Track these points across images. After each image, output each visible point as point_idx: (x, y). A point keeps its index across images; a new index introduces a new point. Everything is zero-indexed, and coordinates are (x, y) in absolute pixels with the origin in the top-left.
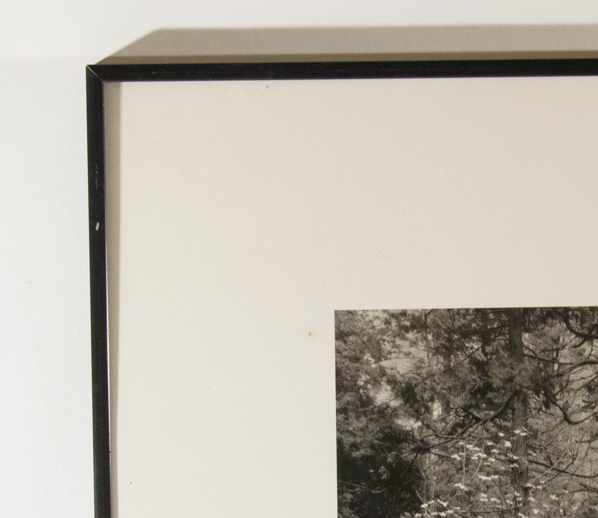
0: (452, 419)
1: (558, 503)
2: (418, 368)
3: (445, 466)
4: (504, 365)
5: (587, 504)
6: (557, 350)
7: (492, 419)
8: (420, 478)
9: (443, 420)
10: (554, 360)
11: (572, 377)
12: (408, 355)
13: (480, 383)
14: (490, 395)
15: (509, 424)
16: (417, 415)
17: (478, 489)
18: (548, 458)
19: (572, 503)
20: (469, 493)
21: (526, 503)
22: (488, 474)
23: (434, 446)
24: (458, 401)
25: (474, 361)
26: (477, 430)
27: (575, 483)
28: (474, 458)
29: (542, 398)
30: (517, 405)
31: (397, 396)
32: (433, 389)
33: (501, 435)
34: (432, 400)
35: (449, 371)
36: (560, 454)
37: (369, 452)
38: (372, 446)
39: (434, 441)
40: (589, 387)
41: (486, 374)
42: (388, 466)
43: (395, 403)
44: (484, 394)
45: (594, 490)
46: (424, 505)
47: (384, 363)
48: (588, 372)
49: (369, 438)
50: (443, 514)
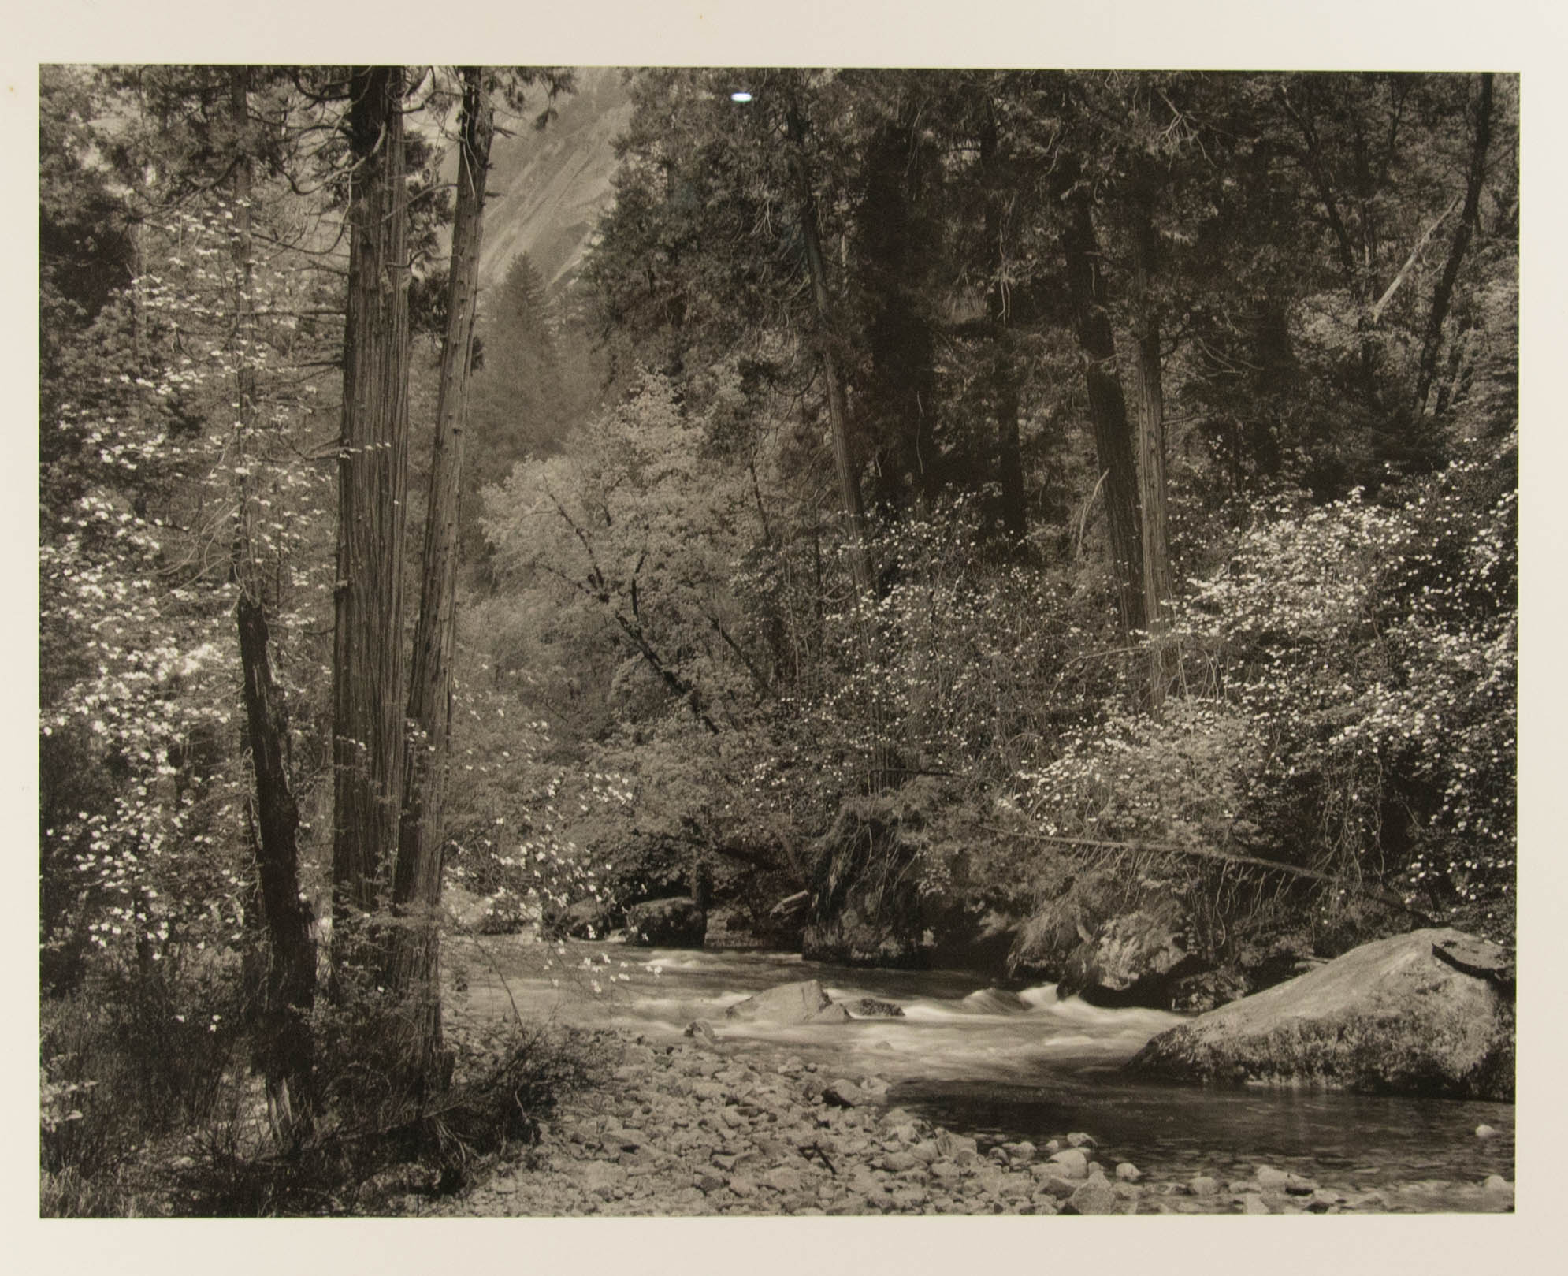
0: (167, 185)
1: (284, 281)
2: (132, 129)
3: (159, 238)
4: (226, 128)
5: (315, 283)
6: (285, 112)
7: (212, 187)
8: (131, 251)
9: (158, 187)
10: (282, 124)
11: (302, 142)
12: (119, 114)
13: (199, 147)
14: (210, 160)
15: (231, 193)
16: (129, 182)
17: (195, 264)
18: (274, 232)
19: (299, 282)
20: (185, 269)
21: (248, 280)
22: (206, 248)
23: (147, 216)
24: (174, 166)
25: (192, 122)
26: (195, 198)
28: (192, 229)
29: (267, 165)
30: (240, 172)
31: (106, 160)
32: (146, 152)
33: (222, 204)
34: (145, 164)
35: (164, 133)
36: (287, 227)
37: (74, 221)
38: (78, 214)
39: (146, 210)
40: (320, 154)
41: (206, 137)
42: (96, 236)
43: (104, 167)
44: (204, 160)
45: (324, 268)
46: (135, 281)
47: (93, 123)
48: (320, 138)
49: (75, 205)
50: (156, 291)
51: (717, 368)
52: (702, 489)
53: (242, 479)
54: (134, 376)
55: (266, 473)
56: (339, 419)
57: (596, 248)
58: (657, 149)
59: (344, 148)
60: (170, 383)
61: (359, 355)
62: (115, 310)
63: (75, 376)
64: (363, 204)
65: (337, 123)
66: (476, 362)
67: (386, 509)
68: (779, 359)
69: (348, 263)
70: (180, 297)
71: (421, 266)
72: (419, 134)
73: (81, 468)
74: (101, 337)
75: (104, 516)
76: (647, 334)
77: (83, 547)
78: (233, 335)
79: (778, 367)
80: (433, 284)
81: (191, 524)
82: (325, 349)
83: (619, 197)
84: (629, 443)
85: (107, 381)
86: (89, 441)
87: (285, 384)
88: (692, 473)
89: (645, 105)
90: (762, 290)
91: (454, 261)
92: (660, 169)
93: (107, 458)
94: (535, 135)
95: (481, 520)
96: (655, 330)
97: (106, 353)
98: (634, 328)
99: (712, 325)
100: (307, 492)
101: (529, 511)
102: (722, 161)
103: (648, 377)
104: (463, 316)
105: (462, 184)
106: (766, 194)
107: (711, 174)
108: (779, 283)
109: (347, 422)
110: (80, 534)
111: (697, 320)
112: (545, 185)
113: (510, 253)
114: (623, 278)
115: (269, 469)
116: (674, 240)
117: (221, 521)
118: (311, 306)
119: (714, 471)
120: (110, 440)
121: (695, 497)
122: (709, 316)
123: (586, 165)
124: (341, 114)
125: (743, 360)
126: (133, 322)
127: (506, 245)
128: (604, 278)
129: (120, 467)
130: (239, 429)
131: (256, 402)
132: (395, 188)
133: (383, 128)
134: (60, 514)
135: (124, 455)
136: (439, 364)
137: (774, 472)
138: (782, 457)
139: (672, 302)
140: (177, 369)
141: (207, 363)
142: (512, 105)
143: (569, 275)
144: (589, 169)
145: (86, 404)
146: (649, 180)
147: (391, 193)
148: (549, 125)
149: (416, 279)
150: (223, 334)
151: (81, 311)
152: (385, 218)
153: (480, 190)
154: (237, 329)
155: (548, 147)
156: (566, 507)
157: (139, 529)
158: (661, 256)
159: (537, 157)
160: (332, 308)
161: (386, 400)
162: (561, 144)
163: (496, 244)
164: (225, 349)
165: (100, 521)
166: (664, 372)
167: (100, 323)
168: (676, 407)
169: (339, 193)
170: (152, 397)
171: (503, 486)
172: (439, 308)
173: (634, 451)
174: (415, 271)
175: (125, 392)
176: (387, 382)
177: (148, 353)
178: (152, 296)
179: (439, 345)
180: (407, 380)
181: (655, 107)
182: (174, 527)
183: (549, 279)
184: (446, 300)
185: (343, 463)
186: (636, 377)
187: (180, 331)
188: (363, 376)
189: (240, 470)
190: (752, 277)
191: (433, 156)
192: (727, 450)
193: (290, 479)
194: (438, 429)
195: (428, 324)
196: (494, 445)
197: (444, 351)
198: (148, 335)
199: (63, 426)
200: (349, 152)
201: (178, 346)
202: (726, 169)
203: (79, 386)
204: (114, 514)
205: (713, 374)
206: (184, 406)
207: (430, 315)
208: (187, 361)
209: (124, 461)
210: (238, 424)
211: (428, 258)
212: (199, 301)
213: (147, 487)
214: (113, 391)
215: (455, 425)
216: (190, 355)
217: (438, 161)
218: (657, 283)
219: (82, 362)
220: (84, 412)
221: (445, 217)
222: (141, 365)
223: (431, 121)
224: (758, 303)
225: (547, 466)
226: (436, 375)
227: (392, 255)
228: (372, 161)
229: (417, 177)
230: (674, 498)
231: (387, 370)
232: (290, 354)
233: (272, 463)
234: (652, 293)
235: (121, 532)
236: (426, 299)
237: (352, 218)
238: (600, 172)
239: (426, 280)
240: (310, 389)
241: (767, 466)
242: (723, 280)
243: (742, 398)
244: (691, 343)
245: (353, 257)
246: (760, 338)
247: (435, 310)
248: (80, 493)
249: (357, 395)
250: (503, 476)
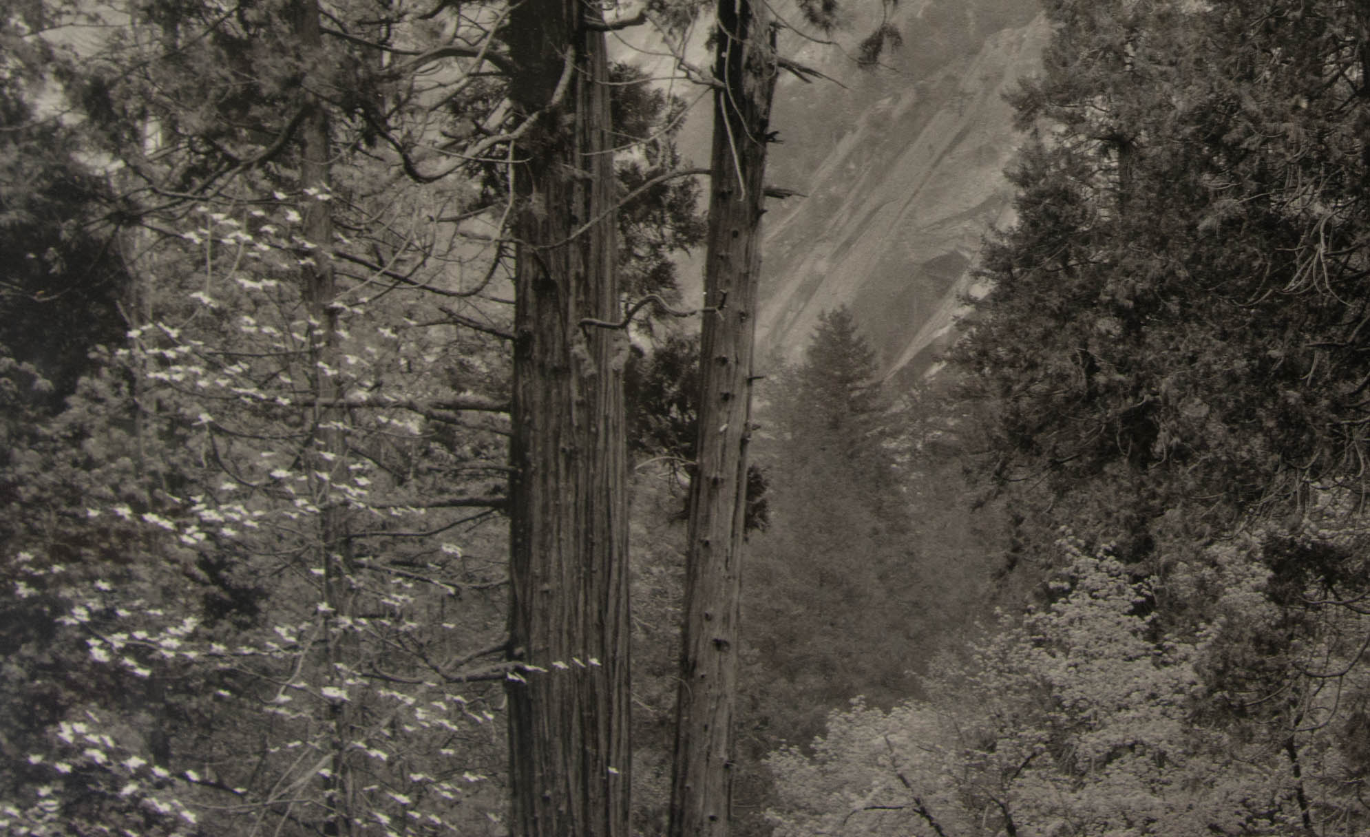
0: (182, 156)
1: (396, 346)
2: (116, 47)
3: (170, 255)
4: (281, 50)
5: (454, 351)
6: (388, 22)
7: (262, 163)
8: (124, 276)
9: (166, 159)
10: (383, 45)
11: (420, 81)
12: (94, 19)
13: (237, 86)
14: (256, 111)
15: (295, 175)
16: (115, 146)
17: (236, 305)
18: (374, 250)
19: (425, 347)
20: (220, 314)
21: (332, 340)
22: (256, 277)
23: (149, 212)
24: (194, 120)
25: (223, 39)
26: (233, 182)
27: (429, 306)
28: (228, 241)
29: (359, 122)
30: (311, 135)
31: (74, 105)
32: (144, 93)
33: (280, 195)
34: (143, 115)
35: (174, 57)
36: (398, 243)
37: (25, 217)
38: (30, 205)
39: (149, 201)
40: (454, 105)
41: (246, 66)
42: (63, 247)
43: (72, 119)
44: (245, 108)
45: (468, 323)
46: (134, 334)
47: (49, 35)
48: (452, 73)
49: (24, 187)
50: (170, 354)
51: (1224, 552)
52: (1193, 784)
53: (335, 708)
54: (140, 509)
55: (376, 699)
56: (503, 606)
57: (979, 305)
58: (1098, 111)
59: (498, 95)
60: (203, 525)
61: (537, 490)
62: (100, 385)
63: (38, 501)
64: (536, 203)
65: (484, 45)
66: (754, 517)
67: (595, 779)
68: (1344, 540)
69: (509, 313)
70: (213, 366)
71: (646, 326)
72: (635, 70)
73: (57, 668)
74: (79, 434)
75: (99, 757)
76: (1081, 477)
77: (67, 811)
78: (308, 443)
79: (1343, 556)
80: (668, 361)
81: (250, 782)
82: (474, 476)
83: (1023, 205)
84: (1050, 686)
85: (93, 513)
86: (69, 621)
87: (405, 538)
88: (1172, 751)
89: (1073, 23)
90: (1310, 401)
91: (709, 318)
92: (1104, 152)
93: (99, 655)
94: (859, 76)
95: (770, 814)
96: (1096, 470)
97: (89, 464)
98: (1056, 465)
99: (1210, 466)
100: (450, 740)
101: (859, 804)
102: (1227, 138)
103: (1084, 561)
104: (727, 424)
105: (719, 172)
106: (1318, 208)
107: (1207, 165)
108: (1345, 388)
109: (519, 614)
110: (60, 786)
111: (1181, 455)
112: (879, 177)
113: (813, 309)
114: (1033, 365)
115: (383, 693)
116: (1132, 296)
117: (301, 781)
118: (448, 394)
119: (1215, 752)
120: (104, 621)
121: (1179, 798)
122: (1203, 446)
123: (960, 138)
124: (490, 27)
125: (1272, 537)
126: (133, 409)
127: (808, 290)
128: (998, 363)
129: (122, 671)
130: (326, 616)
131: (355, 568)
132: (595, 175)
133: (569, 55)
134: (25, 748)
135: (127, 650)
136: (684, 516)
137: (1334, 760)
138: (1351, 732)
139: (1127, 417)
140: (214, 501)
141: (265, 490)
142: (812, 17)
143: (928, 356)
144: (963, 149)
145: (59, 553)
146: (1083, 175)
147: (587, 183)
148: (885, 57)
149: (637, 351)
150: (291, 438)
151: (43, 384)
152: (577, 231)
153: (754, 183)
154: (315, 431)
155: (885, 102)
156: (929, 801)
157: (161, 785)
158: (1107, 324)
159: (861, 122)
160: (485, 399)
161: (588, 579)
162: (908, 98)
163: (789, 289)
164: (296, 466)
165: (92, 766)
166: (1116, 553)
167: (77, 407)
168: (1140, 623)
169: (489, 181)
170: (173, 548)
171: (809, 753)
172: (683, 409)
173: (1059, 703)
174: (637, 337)
175: (126, 535)
176: (589, 544)
177: (161, 467)
178: (164, 363)
179: (685, 479)
180: (626, 543)
181: (1092, 27)
182: (219, 786)
183: (889, 360)
184: (693, 395)
185: (513, 689)
186: (1062, 561)
187: (215, 429)
188: (546, 525)
189: (330, 692)
190: (1291, 374)
191: (663, 114)
192: (1241, 711)
193: (420, 714)
194: (685, 637)
195: (661, 437)
196: (791, 675)
197: (694, 490)
198: (161, 435)
199: (23, 590)
200: (507, 103)
201: (213, 456)
202: (1236, 154)
203: (47, 520)
204: (117, 754)
205: (1213, 563)
206: (230, 567)
207: (665, 422)
208: (230, 486)
209: (128, 661)
210: (323, 607)
211: (660, 312)
212: (246, 374)
213: (172, 712)
214: (104, 533)
215: (718, 634)
216: (236, 476)
217: (674, 123)
218: (1101, 379)
219: (49, 477)
220: (57, 568)
221: (688, 234)
222: (151, 488)
223: (657, 46)
224: (1302, 426)
225: (891, 720)
226: (679, 536)
227: (592, 305)
228: (550, 120)
229: (635, 155)
230: (1136, 798)
231: (590, 521)
232: (413, 482)
233: (387, 682)
234: (1091, 398)
235: (130, 789)
236: (658, 391)
237: (517, 229)
238: (985, 155)
239: (659, 355)
240: (449, 548)
241: (1323, 747)
242: (1232, 378)
243: (1274, 612)
244: (1169, 500)
245: (520, 304)
246: (1306, 495)
247: (674, 412)
248: (58, 713)
249: (536, 567)
250: (808, 735)
